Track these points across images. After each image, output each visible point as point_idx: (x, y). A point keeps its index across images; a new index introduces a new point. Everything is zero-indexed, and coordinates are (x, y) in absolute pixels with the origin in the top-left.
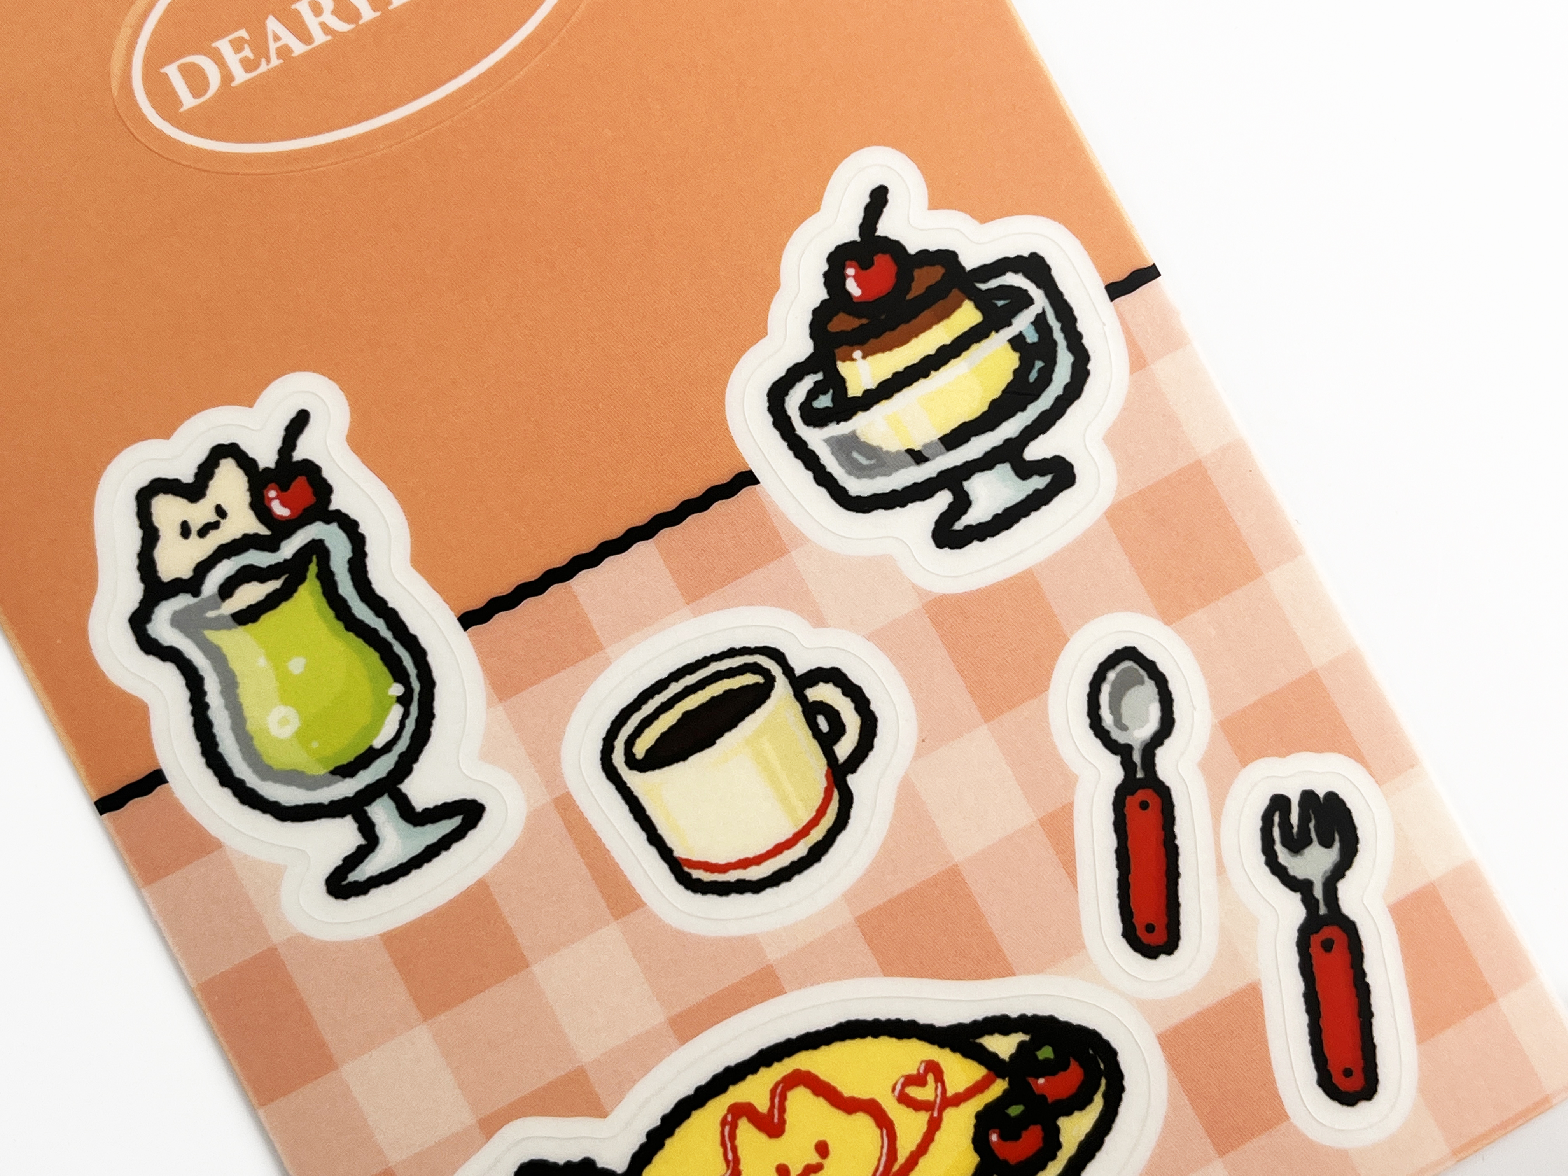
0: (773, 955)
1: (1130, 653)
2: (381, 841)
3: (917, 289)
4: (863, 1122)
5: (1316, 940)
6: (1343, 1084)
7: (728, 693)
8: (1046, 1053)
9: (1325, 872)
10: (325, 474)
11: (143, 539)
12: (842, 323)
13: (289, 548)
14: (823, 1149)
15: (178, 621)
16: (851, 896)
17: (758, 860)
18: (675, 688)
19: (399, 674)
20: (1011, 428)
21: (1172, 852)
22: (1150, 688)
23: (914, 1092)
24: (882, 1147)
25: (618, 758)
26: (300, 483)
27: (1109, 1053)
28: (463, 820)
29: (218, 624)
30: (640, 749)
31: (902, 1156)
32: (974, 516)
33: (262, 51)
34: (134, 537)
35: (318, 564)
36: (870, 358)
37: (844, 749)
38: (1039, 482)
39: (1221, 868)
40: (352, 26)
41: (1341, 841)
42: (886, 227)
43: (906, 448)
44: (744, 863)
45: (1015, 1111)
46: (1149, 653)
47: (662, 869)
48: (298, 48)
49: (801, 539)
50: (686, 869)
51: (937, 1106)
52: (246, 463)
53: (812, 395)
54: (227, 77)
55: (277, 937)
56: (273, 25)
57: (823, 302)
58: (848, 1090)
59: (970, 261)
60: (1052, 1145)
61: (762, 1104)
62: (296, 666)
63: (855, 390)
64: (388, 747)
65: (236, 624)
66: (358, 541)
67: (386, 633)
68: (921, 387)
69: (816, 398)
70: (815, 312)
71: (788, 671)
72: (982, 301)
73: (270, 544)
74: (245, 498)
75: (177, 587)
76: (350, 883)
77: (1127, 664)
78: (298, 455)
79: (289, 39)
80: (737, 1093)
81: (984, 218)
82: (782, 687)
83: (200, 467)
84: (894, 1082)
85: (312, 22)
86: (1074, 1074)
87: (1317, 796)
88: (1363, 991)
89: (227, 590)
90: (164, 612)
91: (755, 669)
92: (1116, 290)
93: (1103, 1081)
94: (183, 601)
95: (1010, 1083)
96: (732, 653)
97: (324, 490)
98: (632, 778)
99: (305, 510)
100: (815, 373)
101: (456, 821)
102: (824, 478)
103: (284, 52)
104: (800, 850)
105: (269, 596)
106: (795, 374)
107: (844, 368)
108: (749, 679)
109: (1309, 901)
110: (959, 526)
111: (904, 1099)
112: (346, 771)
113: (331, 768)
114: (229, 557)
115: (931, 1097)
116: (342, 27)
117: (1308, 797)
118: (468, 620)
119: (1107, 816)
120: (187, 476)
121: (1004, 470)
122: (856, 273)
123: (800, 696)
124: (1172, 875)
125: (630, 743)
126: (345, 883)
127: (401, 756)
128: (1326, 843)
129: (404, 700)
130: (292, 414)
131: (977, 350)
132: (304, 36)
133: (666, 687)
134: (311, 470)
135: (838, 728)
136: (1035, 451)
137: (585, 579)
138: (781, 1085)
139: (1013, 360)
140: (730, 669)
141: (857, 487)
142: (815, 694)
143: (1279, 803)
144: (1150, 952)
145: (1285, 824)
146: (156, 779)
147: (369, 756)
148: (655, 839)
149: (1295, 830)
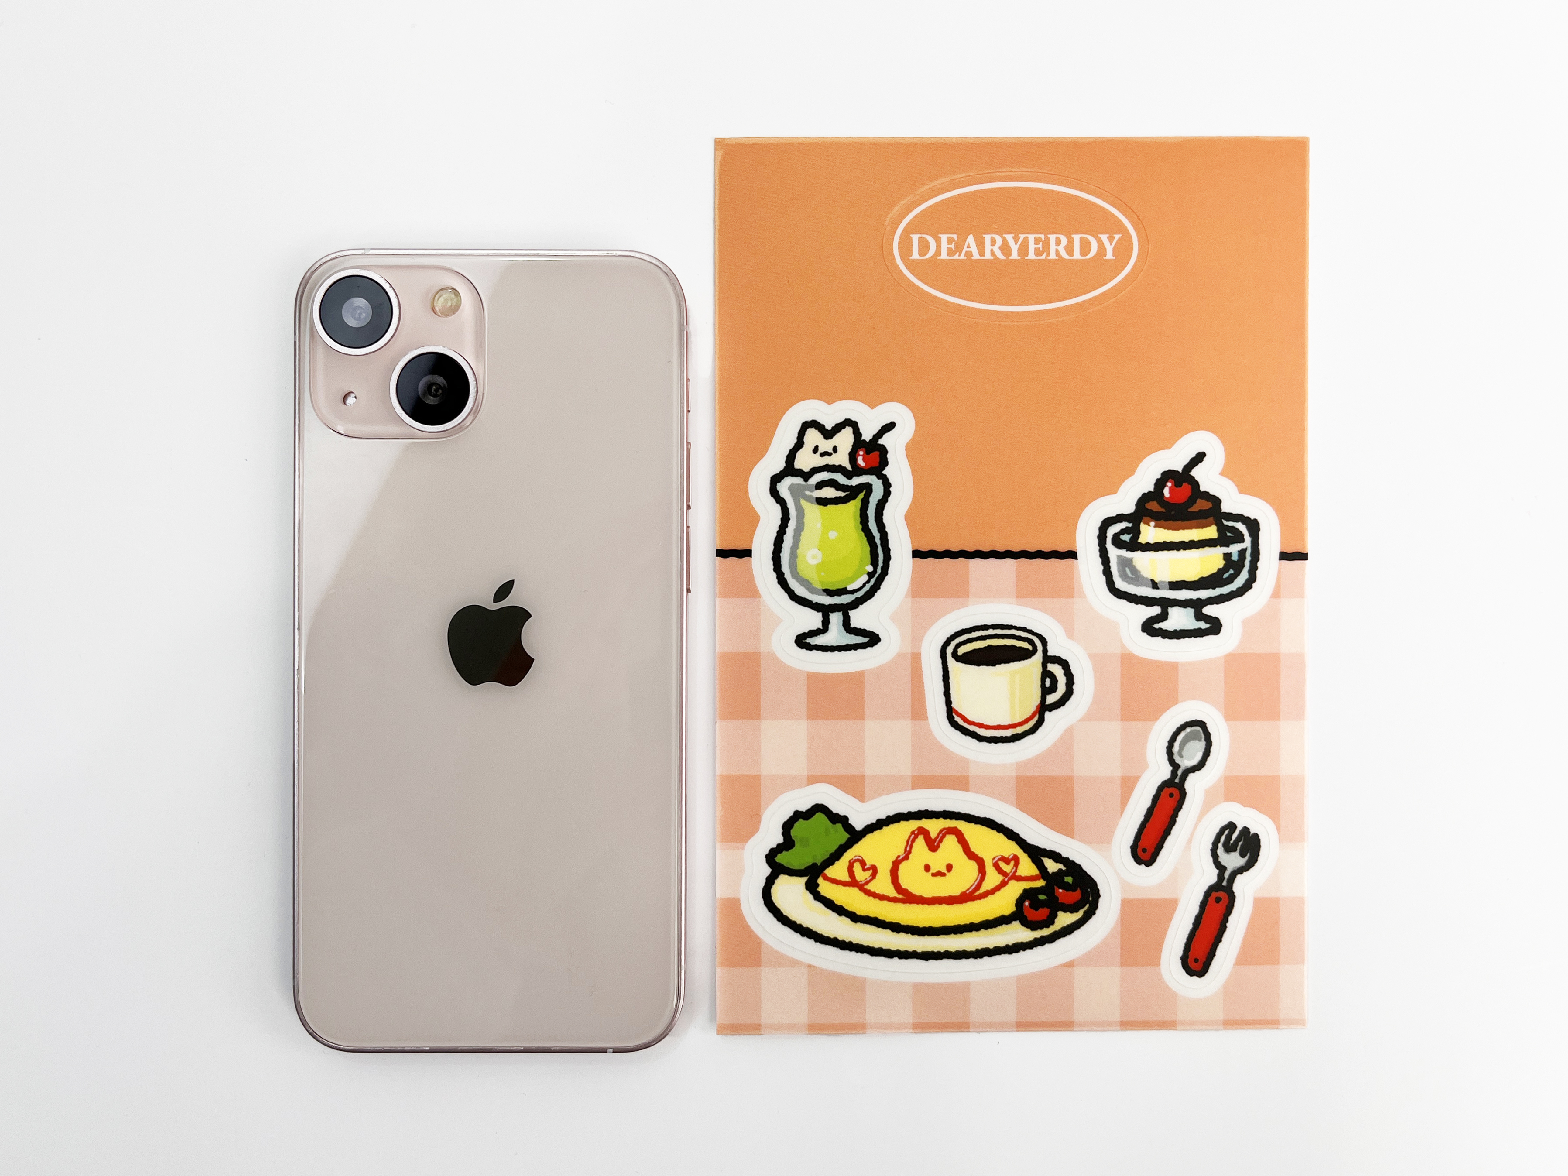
0: (973, 772)
1: (1202, 724)
2: (829, 631)
3: (1195, 508)
4: (973, 866)
5: (1214, 895)
6: (1193, 965)
7: (1013, 647)
8: (1069, 879)
9: (1235, 867)
10: (888, 456)
11: (796, 444)
12: (1153, 506)
13: (856, 481)
14: (949, 867)
15: (792, 488)
16: (1019, 765)
17: (987, 727)
18: (991, 632)
19: (874, 563)
20: (1204, 594)
21: (1172, 822)
22: (1202, 744)
23: (1002, 865)
24: (976, 881)
25: (950, 650)
26: (876, 454)
27: (1097, 895)
28: (869, 641)
29: (808, 499)
30: (962, 651)
31: (982, 890)
32: (1164, 625)
33: (959, 249)
34: (792, 441)
35: (865, 495)
36: (1157, 529)
37: (1051, 699)
38: (1203, 625)
39: (1190, 842)
40: (1005, 258)
41: (1249, 857)
42: (1195, 473)
43: (1151, 578)
44: (980, 725)
45: (1042, 897)
46: (1210, 729)
47: (944, 708)
48: (976, 256)
49: (1083, 595)
50: (954, 714)
51: (1009, 876)
52: (857, 433)
53: (1123, 532)
54: (938, 252)
55: (763, 649)
56: (971, 239)
57: (1150, 492)
58: (974, 848)
59: (1225, 508)
60: (1050, 921)
61: (933, 835)
62: (833, 535)
63: (1142, 539)
64: (853, 592)
65: (815, 503)
66: (887, 493)
67: (878, 541)
68: (1174, 553)
69: (1123, 534)
70: (1144, 494)
71: (1045, 651)
72: (1222, 529)
73: (849, 475)
74: (849, 448)
75: (799, 473)
76: (806, 642)
77: (1198, 728)
78: (881, 441)
79: (974, 249)
80: (925, 823)
81: (1242, 491)
82: (1039, 656)
83: (837, 425)
84: (995, 856)
85: (988, 247)
86: (1076, 895)
87: (1250, 832)
88: (1223, 928)
89: (820, 486)
90: (788, 481)
91: (1031, 642)
92: (1284, 556)
93: (1088, 905)
94: (799, 480)
95: (1046, 884)
96: (1024, 629)
97: (884, 463)
98: (951, 661)
99: (871, 468)
100: (1129, 522)
101: (866, 640)
102: (1107, 573)
103: (969, 254)
104: (1008, 733)
105: (836, 498)
106: (1120, 518)
107: (1143, 527)
108: (1026, 645)
109: (1221, 877)
110: (1156, 626)
111: (996, 866)
112: (830, 593)
113: (824, 588)
114: (828, 472)
115: (1008, 871)
116: (1000, 256)
117: (1246, 830)
118: (917, 554)
119: (1153, 791)
120: (829, 427)
121: (1190, 611)
122: (1171, 487)
123: (1044, 666)
124: (1167, 832)
125: (959, 645)
126: (804, 641)
127: (857, 598)
128: (1242, 855)
129: (871, 575)
130: (888, 422)
131: (1207, 550)
132: (982, 253)
133: (987, 630)
134: (883, 451)
135: (1053, 688)
136: (1208, 610)
137: (977, 562)
138: (946, 830)
139: (1221, 563)
140: (1020, 636)
141: (1120, 584)
142: (1051, 667)
143: (1231, 826)
144: (1139, 861)
145: (1229, 837)
146: (747, 553)
147: (843, 591)
148: (947, 694)
149: (1232, 842)
